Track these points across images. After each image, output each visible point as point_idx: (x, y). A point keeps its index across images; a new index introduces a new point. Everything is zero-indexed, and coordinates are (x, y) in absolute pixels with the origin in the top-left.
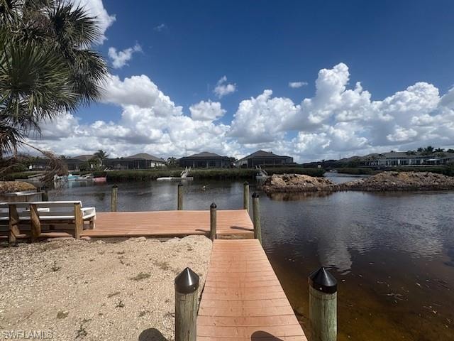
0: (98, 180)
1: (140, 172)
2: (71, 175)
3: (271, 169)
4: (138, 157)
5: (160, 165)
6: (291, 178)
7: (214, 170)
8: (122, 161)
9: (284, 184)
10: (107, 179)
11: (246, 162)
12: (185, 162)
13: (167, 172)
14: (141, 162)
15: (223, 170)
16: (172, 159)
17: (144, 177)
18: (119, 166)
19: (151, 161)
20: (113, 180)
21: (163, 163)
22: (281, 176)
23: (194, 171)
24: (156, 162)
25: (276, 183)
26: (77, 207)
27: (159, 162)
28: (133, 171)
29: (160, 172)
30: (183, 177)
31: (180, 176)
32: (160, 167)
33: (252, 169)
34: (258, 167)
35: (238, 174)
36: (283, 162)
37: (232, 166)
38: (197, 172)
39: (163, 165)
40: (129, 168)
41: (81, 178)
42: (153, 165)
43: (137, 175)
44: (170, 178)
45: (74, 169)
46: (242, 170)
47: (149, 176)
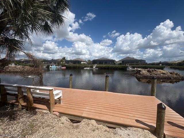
0: (63, 68)
1: (78, 65)
2: (55, 66)
3: (134, 66)
4: (77, 60)
5: (85, 63)
6: (153, 71)
7: (107, 65)
8: (71, 61)
9: (148, 74)
10: (66, 68)
11: (121, 62)
12: (95, 62)
13: (88, 66)
14: (78, 62)
15: (111, 65)
16: (89, 61)
17: (79, 67)
18: (70, 63)
19: (81, 61)
20: (68, 68)
21: (86, 62)
22: (146, 70)
23: (98, 65)
24: (83, 61)
25: (143, 73)
26: (51, 92)
27: (84, 62)
28: (75, 65)
29: (85, 66)
30: (94, 68)
31: (93, 67)
32: (85, 64)
33: (124, 65)
34: (127, 65)
35: (118, 67)
36: (140, 62)
37: (115, 64)
38: (99, 66)
39: (86, 63)
40: (74, 64)
41: (58, 67)
42: (82, 63)
43: (76, 67)
44: (89, 68)
45: (56, 64)
46: (120, 66)
47: (81, 67)
